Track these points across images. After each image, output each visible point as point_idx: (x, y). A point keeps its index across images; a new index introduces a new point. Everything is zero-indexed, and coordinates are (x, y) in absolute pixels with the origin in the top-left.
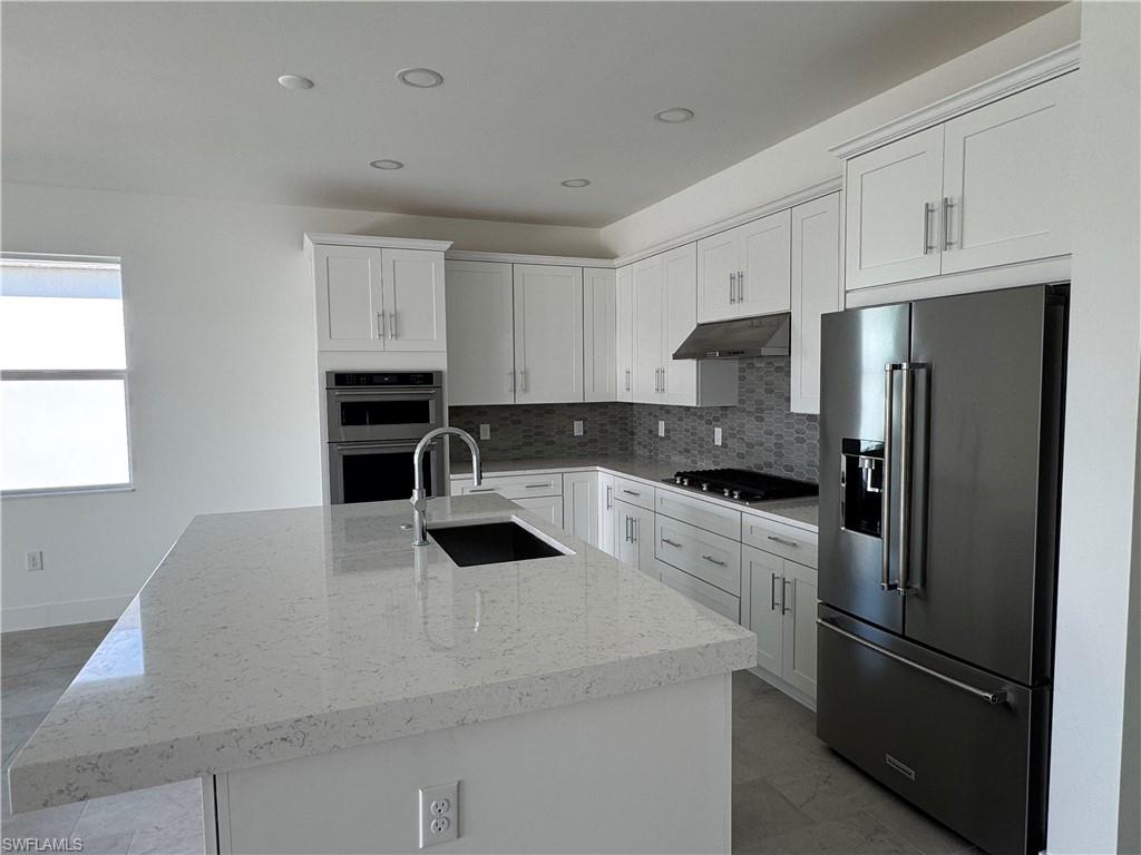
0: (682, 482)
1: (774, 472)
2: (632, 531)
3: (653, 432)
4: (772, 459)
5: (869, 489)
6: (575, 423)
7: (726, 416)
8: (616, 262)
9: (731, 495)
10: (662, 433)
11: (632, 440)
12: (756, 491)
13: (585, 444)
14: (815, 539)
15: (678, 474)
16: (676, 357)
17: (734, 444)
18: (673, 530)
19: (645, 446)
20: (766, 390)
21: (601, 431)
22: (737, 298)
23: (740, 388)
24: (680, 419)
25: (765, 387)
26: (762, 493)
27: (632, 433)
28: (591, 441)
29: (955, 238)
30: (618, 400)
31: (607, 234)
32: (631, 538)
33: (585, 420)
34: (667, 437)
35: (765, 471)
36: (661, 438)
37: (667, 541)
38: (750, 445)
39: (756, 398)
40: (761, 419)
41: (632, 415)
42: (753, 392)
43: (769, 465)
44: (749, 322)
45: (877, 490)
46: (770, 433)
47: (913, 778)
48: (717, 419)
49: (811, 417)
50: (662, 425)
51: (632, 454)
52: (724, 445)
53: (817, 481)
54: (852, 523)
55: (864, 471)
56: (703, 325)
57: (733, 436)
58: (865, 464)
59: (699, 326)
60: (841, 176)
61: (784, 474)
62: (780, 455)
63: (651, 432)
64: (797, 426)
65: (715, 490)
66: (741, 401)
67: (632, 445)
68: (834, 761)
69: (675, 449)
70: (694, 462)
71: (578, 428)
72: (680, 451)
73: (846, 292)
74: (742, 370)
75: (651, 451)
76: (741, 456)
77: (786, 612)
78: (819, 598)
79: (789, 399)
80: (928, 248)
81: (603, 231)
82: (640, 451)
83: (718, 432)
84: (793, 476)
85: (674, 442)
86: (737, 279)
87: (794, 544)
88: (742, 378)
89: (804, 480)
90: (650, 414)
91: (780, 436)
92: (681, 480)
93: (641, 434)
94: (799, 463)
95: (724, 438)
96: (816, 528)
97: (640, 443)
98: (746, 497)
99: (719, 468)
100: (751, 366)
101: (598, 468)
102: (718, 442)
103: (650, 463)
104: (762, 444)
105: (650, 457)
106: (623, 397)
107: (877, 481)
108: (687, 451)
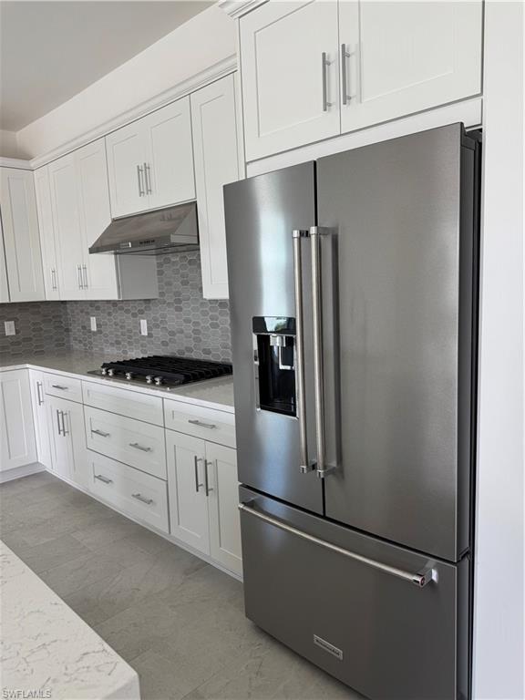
0: (108, 373)
1: (194, 356)
2: (63, 424)
3: (86, 328)
4: (192, 344)
5: (282, 367)
6: (6, 323)
7: (147, 308)
8: (32, 164)
9: (154, 382)
10: (94, 328)
11: (69, 336)
12: (177, 376)
13: (19, 343)
14: (232, 419)
15: (104, 366)
16: (92, 251)
17: (157, 333)
18: (100, 420)
19: (80, 342)
20: (182, 283)
21: (34, 330)
22: (145, 190)
23: (159, 282)
24: (109, 314)
25: (181, 280)
26: (182, 377)
27: (67, 330)
28: (24, 340)
29: (353, 91)
30: (48, 299)
31: (22, 136)
32: (63, 431)
33: (16, 320)
34: (99, 332)
35: (187, 355)
36: (94, 332)
37: (96, 432)
38: (172, 333)
39: (174, 290)
40: (179, 309)
41: (67, 314)
42: (171, 285)
43: (190, 350)
44: (160, 213)
45: (288, 368)
46: (188, 321)
47: (341, 658)
48: (141, 312)
49: (221, 303)
50: (93, 320)
51: (69, 350)
52: (150, 335)
53: (231, 361)
54: (266, 403)
55: (275, 349)
56: (117, 220)
57: (157, 326)
58: (277, 342)
59: (114, 220)
60: (235, 54)
61: (203, 357)
62: (198, 340)
63: (84, 327)
64: (211, 313)
65: (138, 378)
66: (162, 294)
67: (69, 341)
68: (263, 641)
69: (106, 341)
70: (125, 352)
71: (10, 328)
72: (111, 344)
73: (247, 164)
74: (160, 265)
75: (85, 345)
76: (165, 344)
77: (209, 492)
78: (239, 480)
79: (201, 289)
80: (326, 106)
81: (18, 133)
82: (76, 346)
83: (144, 323)
84: (211, 358)
85: (106, 336)
86: (143, 171)
87: (214, 426)
88: (160, 273)
89: (220, 361)
90: (82, 311)
91: (196, 324)
92: (107, 371)
93: (76, 330)
94: (214, 346)
95: (149, 329)
96: (232, 409)
97: (75, 339)
98: (167, 383)
99: (146, 356)
100: (167, 260)
101: (28, 366)
102: (145, 332)
103: (86, 356)
104: (182, 332)
105: (86, 351)
106: (52, 296)
107: (288, 359)
108: (118, 343)
